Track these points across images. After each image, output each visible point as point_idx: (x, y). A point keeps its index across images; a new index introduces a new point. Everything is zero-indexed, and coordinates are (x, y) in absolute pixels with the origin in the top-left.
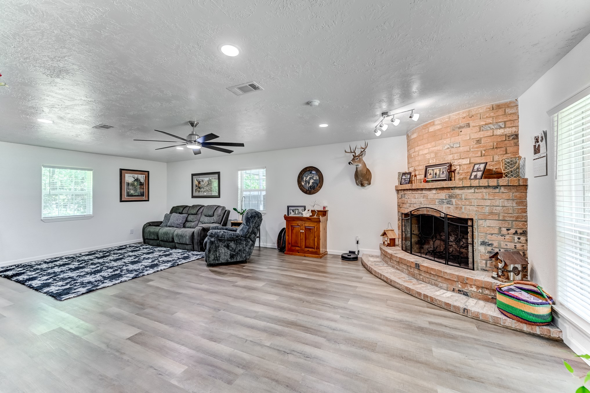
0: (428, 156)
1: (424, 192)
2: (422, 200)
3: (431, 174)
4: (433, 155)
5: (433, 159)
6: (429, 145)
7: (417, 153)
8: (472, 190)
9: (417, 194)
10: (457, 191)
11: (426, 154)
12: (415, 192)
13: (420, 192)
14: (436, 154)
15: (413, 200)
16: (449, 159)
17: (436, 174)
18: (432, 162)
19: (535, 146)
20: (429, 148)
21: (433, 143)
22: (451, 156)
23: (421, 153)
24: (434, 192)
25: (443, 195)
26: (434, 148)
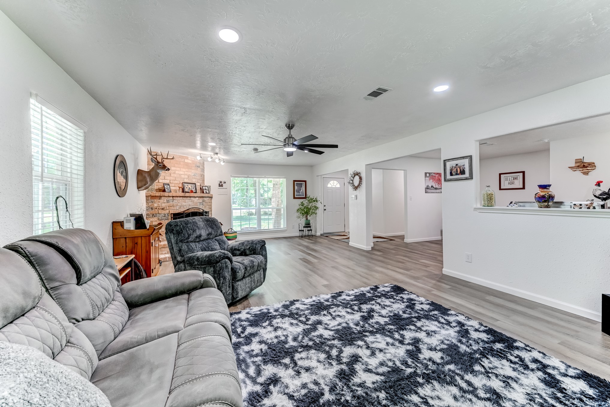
0: (183, 176)
1: (192, 198)
2: (190, 203)
3: (187, 188)
4: (186, 177)
5: (186, 178)
6: (184, 170)
7: (173, 172)
8: (208, 199)
9: (187, 200)
10: (205, 199)
11: (182, 174)
12: (185, 198)
13: (189, 198)
14: (188, 176)
15: (184, 203)
16: (194, 181)
17: (190, 188)
18: (186, 181)
19: (219, 184)
20: (184, 172)
21: (187, 170)
22: (195, 180)
23: (177, 172)
24: (197, 198)
25: (201, 200)
26: (187, 173)
